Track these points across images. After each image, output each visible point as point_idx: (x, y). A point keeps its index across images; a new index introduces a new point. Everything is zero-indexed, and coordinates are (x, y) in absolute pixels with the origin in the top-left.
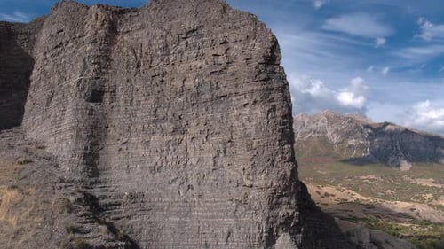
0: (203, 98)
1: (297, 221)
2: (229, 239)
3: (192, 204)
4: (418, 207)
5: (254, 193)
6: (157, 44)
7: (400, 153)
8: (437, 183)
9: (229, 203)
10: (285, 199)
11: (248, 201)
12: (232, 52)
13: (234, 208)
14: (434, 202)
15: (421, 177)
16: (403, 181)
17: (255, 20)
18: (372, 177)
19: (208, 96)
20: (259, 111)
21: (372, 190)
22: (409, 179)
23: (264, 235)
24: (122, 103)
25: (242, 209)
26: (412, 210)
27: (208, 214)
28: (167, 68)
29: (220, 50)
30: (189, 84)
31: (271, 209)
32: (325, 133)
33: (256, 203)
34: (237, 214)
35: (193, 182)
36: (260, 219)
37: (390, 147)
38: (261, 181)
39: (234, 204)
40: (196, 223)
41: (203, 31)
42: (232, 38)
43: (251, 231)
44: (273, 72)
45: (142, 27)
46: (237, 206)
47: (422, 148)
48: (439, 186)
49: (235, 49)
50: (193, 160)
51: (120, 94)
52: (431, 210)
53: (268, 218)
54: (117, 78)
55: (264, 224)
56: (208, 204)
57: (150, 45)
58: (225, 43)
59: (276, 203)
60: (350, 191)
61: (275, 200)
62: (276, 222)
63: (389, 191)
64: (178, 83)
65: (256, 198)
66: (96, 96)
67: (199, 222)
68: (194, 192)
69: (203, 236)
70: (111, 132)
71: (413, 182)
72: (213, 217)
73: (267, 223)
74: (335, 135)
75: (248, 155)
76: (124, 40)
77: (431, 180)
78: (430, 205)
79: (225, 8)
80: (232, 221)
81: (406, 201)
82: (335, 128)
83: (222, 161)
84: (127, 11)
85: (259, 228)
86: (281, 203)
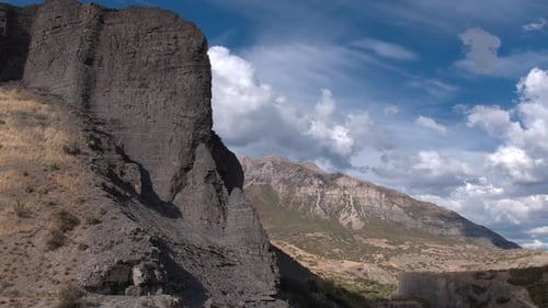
0: (159, 69)
2: (171, 143)
3: (150, 126)
4: (366, 267)
5: (187, 120)
6: (132, 34)
7: (353, 210)
8: (391, 244)
9: (172, 124)
11: (183, 124)
12: (179, 44)
13: (175, 127)
14: (385, 263)
15: (374, 237)
16: (354, 241)
17: (194, 26)
18: (320, 235)
19: (163, 67)
20: (192, 78)
21: (319, 248)
22: (361, 238)
23: (191, 142)
24: (106, 67)
26: (359, 270)
28: (137, 49)
29: (172, 41)
30: (152, 60)
31: (195, 129)
32: (269, 181)
33: (187, 126)
34: (176, 131)
35: (151, 113)
36: (189, 134)
37: (342, 202)
38: (191, 114)
39: (175, 125)
41: (163, 29)
42: (180, 36)
43: (184, 139)
44: (202, 57)
45: (122, 22)
47: (377, 205)
48: (392, 247)
49: (181, 42)
50: (151, 103)
51: (105, 62)
52: (380, 270)
54: (103, 52)
55: (191, 137)
56: (159, 126)
57: (126, 35)
58: (175, 38)
59: (199, 127)
60: (293, 246)
61: (198, 125)
62: (197, 137)
63: (337, 250)
64: (144, 58)
65: (187, 123)
66: (89, 61)
68: (152, 120)
70: (98, 84)
71: (365, 242)
74: (281, 185)
75: (185, 100)
76: (108, 29)
77: (385, 240)
78: (380, 266)
79: (177, 17)
80: (173, 134)
81: (354, 260)
82: (282, 176)
83: (170, 103)
84: (111, 10)
85: (188, 138)
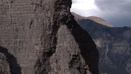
1: (70, 20)
2: (32, 26)
3: (7, 7)
9: (31, 5)
10: (63, 6)
11: (43, 5)
13: (35, 8)
23: (52, 24)
25: (39, 9)
27: (18, 12)
31: (56, 10)
33: (47, 6)
34: (36, 12)
36: (49, 15)
39: (34, 6)
40: (10, 18)
43: (45, 22)
46: (36, 7)
53: (54, 15)
55: (52, 18)
56: (17, 7)
59: (59, 8)
61: (58, 6)
62: (58, 18)
65: (48, 3)
67: (11, 17)
69: (15, 25)
72: (21, 14)
73: (54, 18)
80: (33, 15)
85: (49, 20)
86: (61, 8)
